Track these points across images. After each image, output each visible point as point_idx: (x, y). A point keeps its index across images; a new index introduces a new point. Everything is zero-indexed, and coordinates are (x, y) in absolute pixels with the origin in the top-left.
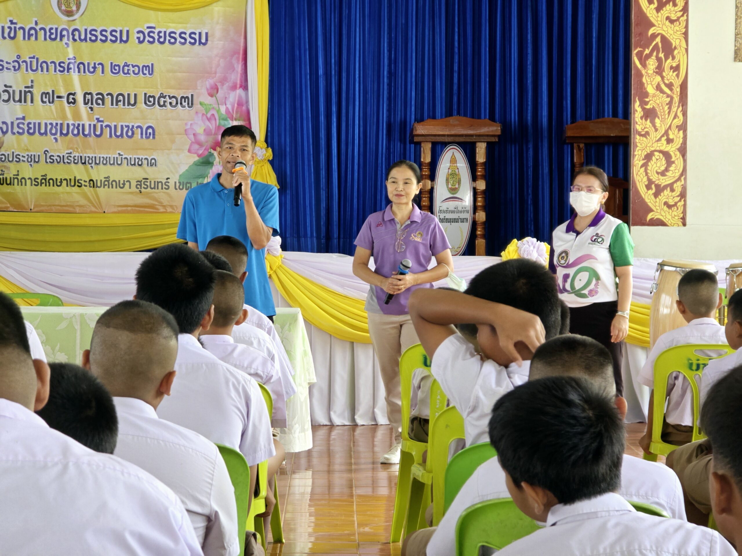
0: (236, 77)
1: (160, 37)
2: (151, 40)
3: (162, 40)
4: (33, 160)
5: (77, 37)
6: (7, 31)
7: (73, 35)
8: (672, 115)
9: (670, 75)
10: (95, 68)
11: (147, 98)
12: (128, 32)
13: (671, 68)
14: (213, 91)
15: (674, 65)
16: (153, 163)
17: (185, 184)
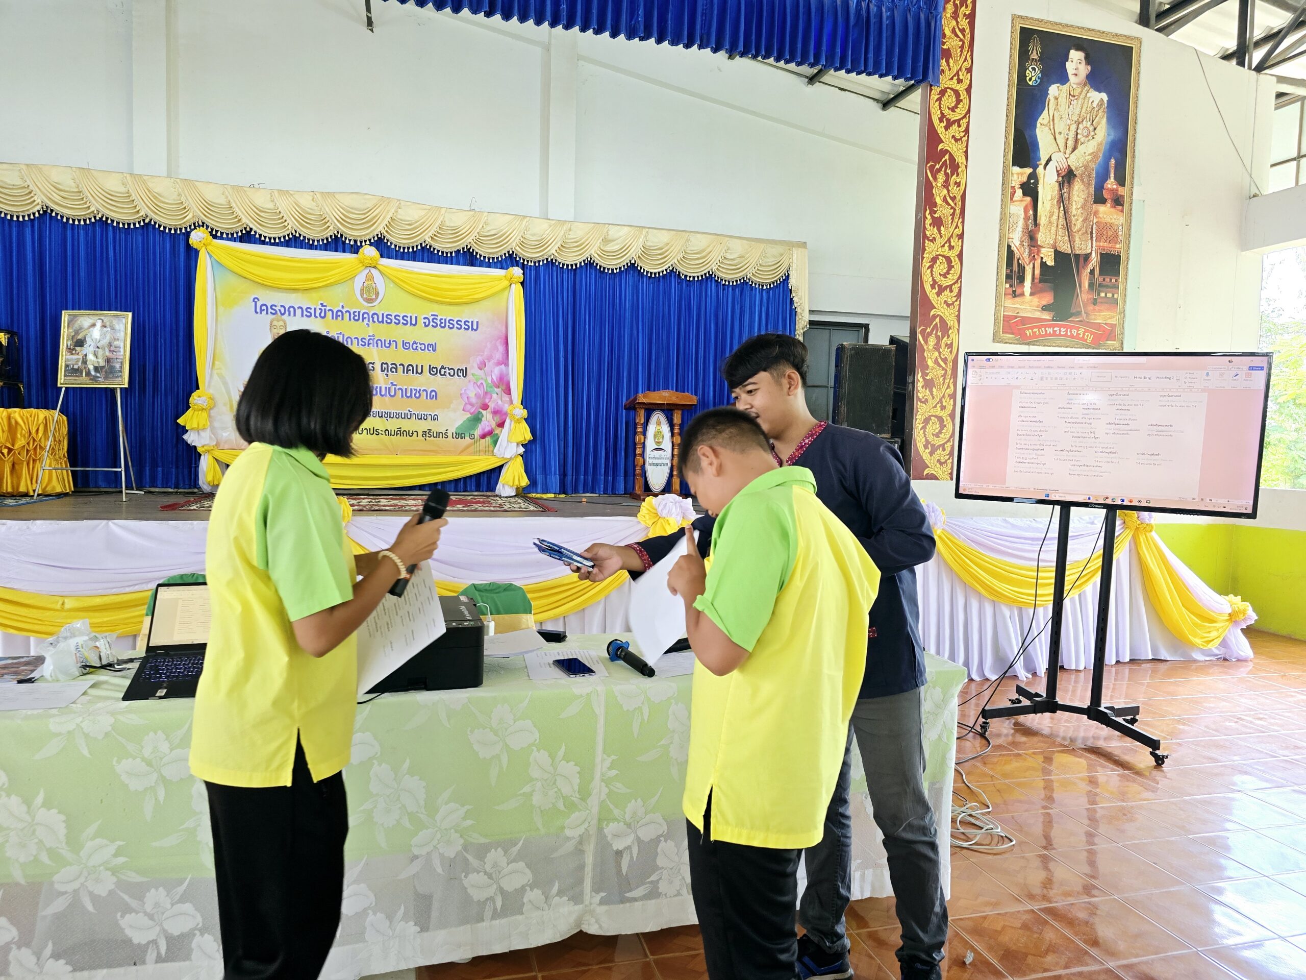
0: (498, 356)
1: (442, 323)
2: (435, 325)
3: (443, 325)
5: (375, 319)
6: (318, 312)
7: (373, 318)
8: (946, 385)
9: (945, 351)
10: (390, 344)
11: (431, 369)
12: (416, 317)
13: (947, 345)
14: (482, 366)
15: (949, 343)
16: (435, 418)
17: (460, 435)
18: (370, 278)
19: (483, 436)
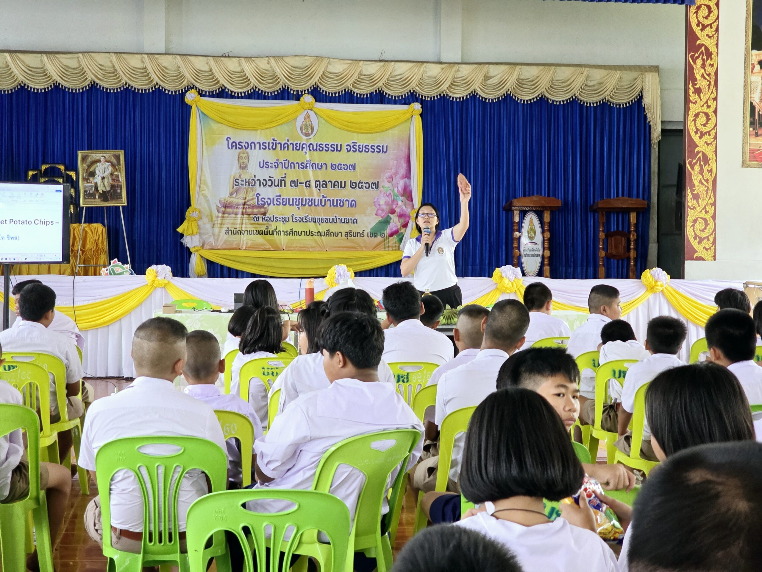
0: (402, 171)
2: (354, 150)
3: (361, 150)
4: (285, 220)
6: (271, 145)
7: (309, 147)
8: (708, 197)
9: (707, 175)
10: (321, 166)
11: (352, 183)
12: (341, 145)
13: (708, 170)
14: (391, 179)
15: (709, 169)
16: (355, 222)
17: (373, 234)
18: (308, 117)
19: (391, 235)
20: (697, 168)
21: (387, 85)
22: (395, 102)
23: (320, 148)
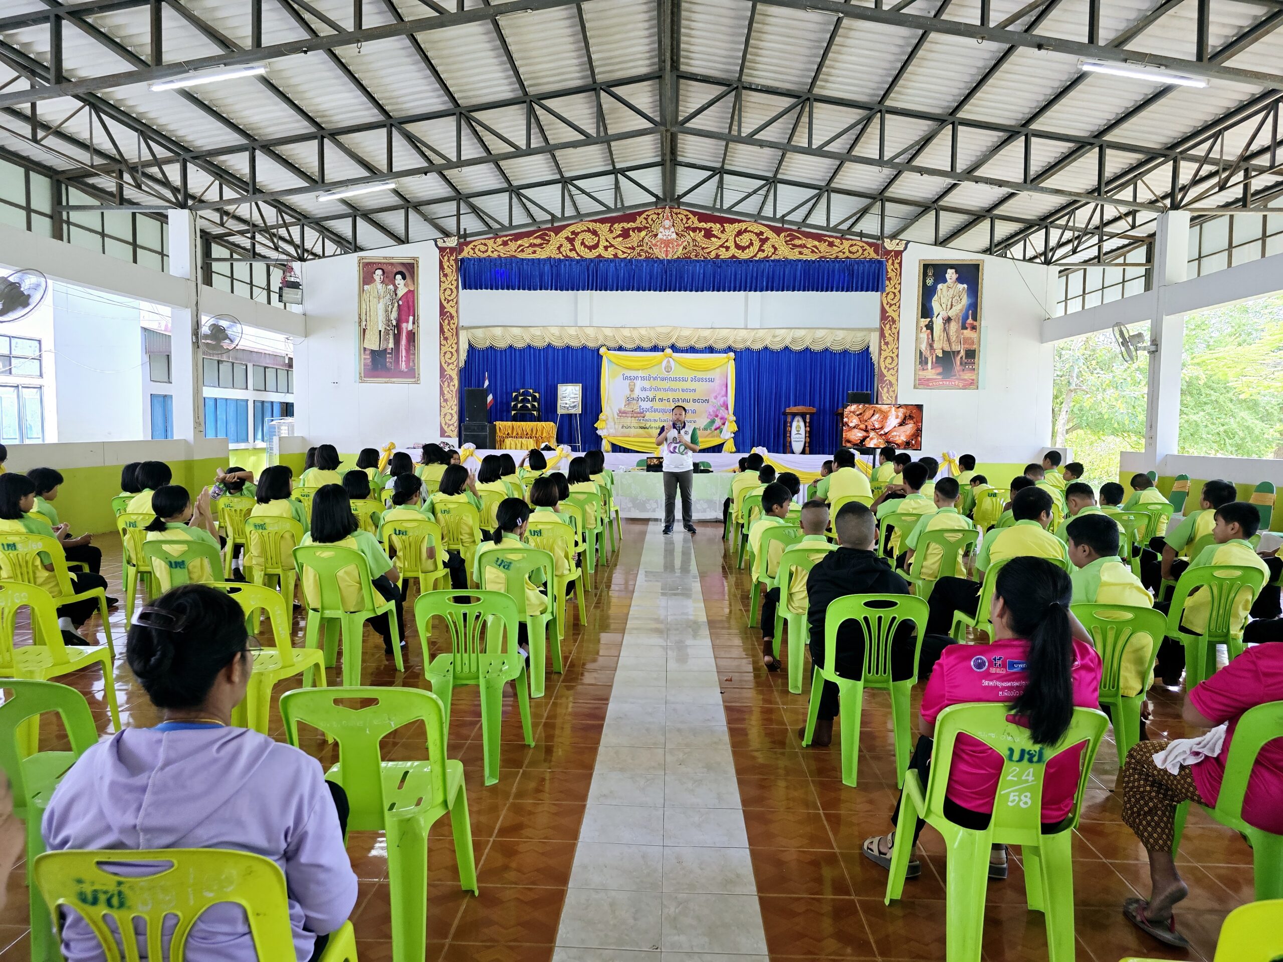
0: (723, 392)
2: (695, 380)
3: (699, 380)
4: (655, 421)
9: (891, 393)
10: (676, 390)
11: (693, 400)
12: (687, 378)
13: (892, 391)
14: (716, 397)
17: (705, 429)
18: (668, 362)
19: (716, 429)
20: (885, 389)
21: (715, 342)
22: (720, 352)
23: (675, 379)
